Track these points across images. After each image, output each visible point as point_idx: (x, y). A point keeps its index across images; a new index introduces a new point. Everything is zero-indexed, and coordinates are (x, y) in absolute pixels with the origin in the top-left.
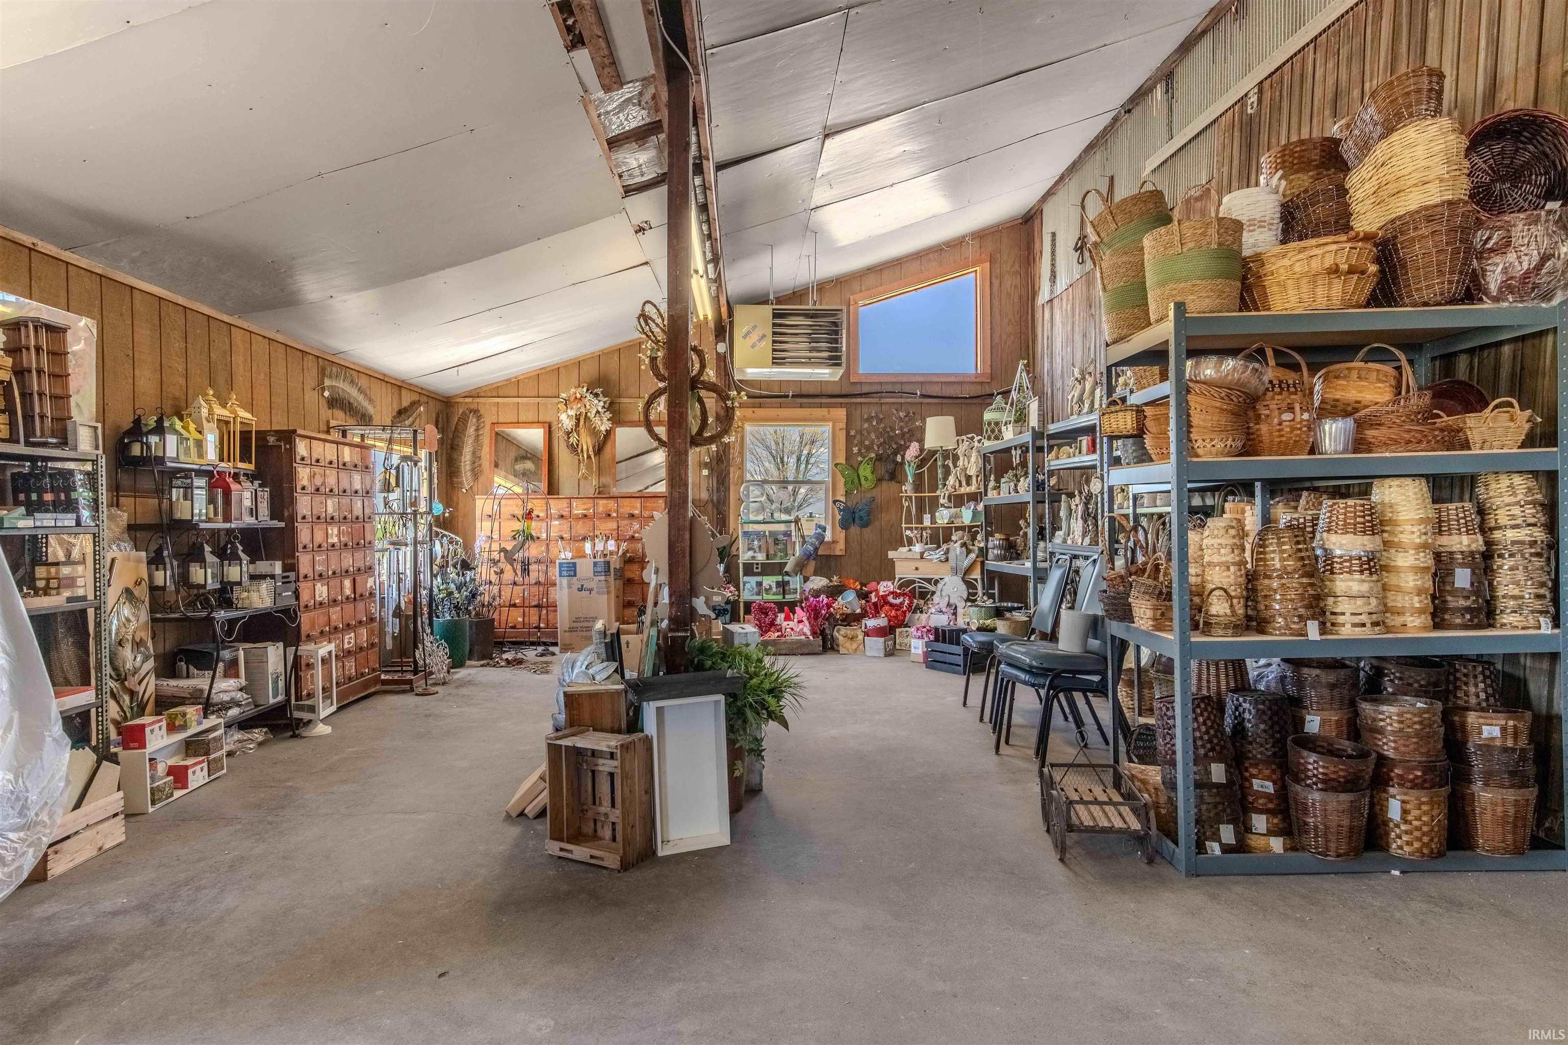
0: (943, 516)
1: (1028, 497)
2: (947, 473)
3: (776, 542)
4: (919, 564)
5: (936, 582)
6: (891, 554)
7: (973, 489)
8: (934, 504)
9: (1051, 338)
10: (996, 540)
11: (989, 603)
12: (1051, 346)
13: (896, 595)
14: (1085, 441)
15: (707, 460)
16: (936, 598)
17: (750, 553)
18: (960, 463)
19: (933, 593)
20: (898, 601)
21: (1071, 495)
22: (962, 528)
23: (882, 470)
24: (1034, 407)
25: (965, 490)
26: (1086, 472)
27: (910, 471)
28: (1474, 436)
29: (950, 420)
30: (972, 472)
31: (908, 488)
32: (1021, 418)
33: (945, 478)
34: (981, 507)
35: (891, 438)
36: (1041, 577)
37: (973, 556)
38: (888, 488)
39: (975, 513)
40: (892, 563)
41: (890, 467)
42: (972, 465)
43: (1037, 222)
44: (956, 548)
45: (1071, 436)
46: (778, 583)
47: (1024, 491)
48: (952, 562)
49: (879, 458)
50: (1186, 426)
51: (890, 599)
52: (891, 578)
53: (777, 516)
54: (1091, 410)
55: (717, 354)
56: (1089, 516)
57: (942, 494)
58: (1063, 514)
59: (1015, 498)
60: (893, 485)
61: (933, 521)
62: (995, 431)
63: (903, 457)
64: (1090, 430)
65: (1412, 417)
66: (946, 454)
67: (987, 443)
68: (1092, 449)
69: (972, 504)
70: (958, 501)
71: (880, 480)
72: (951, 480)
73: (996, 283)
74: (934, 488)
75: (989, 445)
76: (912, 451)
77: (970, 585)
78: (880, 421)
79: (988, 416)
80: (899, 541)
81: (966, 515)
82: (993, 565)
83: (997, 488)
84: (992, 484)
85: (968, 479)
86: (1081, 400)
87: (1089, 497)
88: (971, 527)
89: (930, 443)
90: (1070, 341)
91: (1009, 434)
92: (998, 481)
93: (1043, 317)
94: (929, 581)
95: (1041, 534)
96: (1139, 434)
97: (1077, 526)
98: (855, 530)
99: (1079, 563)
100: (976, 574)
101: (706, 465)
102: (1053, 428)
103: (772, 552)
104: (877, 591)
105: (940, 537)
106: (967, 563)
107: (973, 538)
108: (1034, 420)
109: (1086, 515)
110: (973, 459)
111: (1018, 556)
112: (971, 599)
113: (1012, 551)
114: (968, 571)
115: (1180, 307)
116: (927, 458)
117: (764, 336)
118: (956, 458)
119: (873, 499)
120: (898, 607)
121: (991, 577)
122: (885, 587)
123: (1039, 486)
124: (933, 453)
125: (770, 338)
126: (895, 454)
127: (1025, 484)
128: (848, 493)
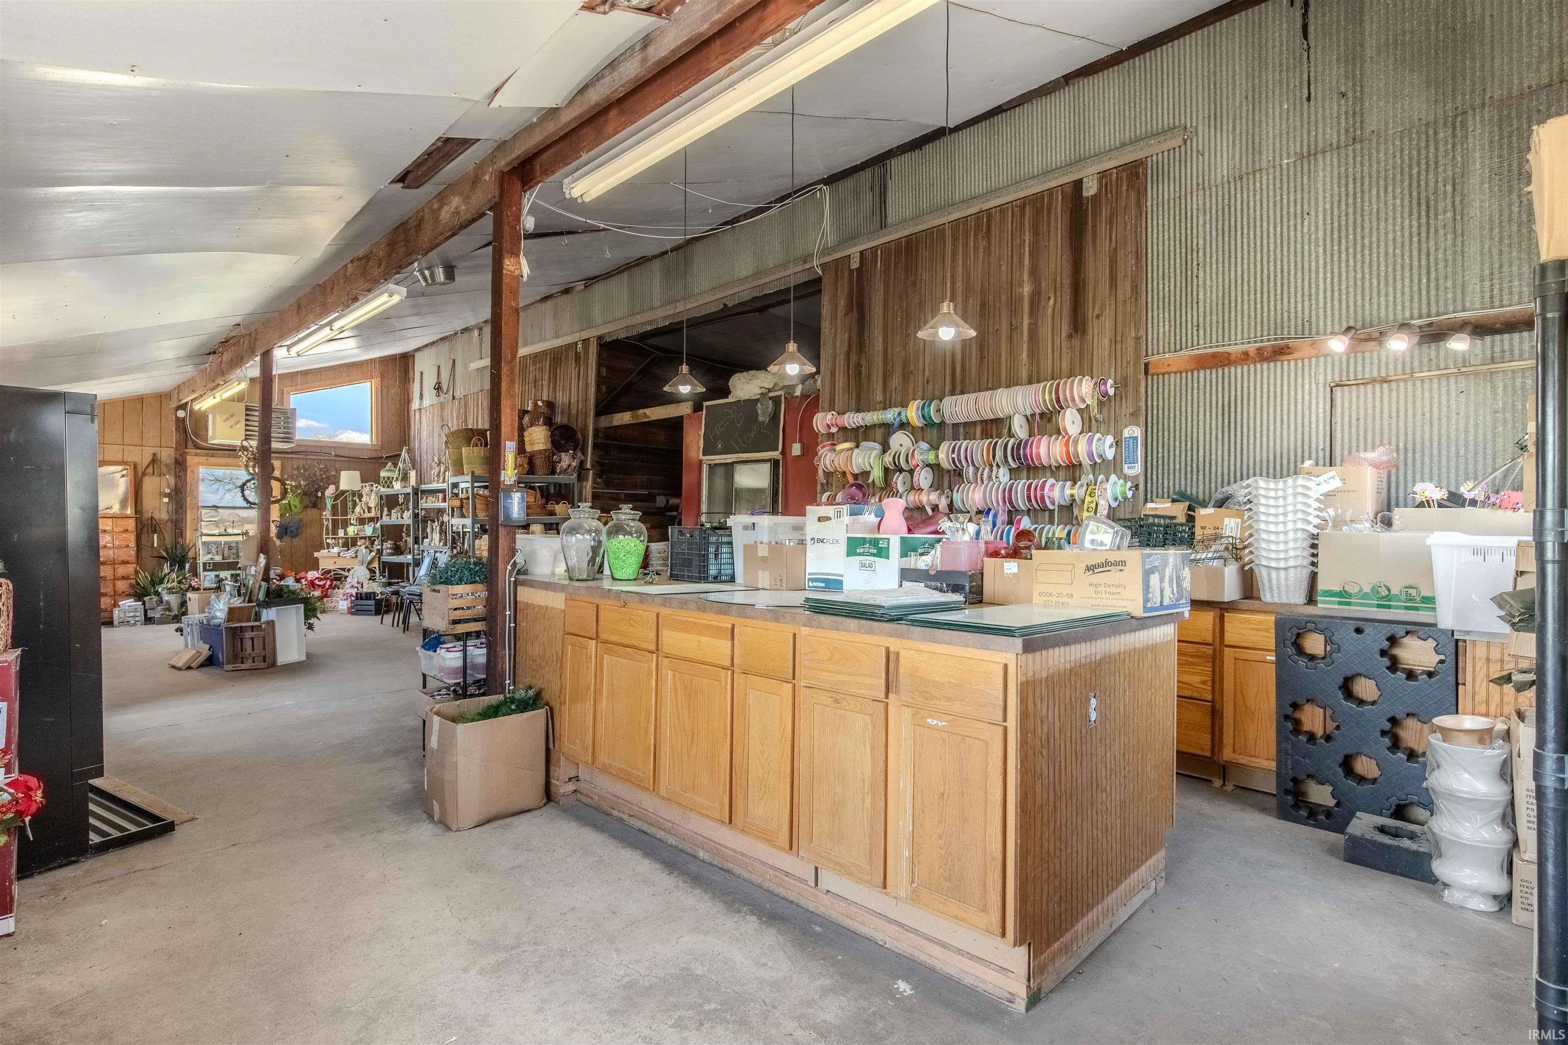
0: (351, 530)
1: (410, 522)
2: (355, 504)
3: (230, 548)
4: (337, 560)
5: (349, 570)
6: (316, 554)
7: (373, 514)
8: (346, 524)
9: (420, 430)
10: (388, 544)
11: (384, 580)
12: (420, 433)
13: (320, 579)
14: (441, 496)
15: (167, 491)
16: (349, 580)
17: (210, 556)
18: (364, 499)
19: (346, 577)
20: (322, 583)
21: (433, 521)
22: (365, 538)
23: (307, 501)
24: (413, 474)
25: (367, 515)
26: (440, 511)
27: (329, 503)
28: (557, 511)
29: (357, 473)
30: (372, 504)
31: (327, 514)
32: (405, 478)
33: (354, 508)
34: (378, 525)
35: (314, 481)
36: (418, 563)
37: (373, 554)
38: (312, 513)
39: (374, 529)
40: (317, 559)
41: (313, 499)
42: (373, 501)
43: (411, 361)
44: (363, 550)
45: (434, 492)
46: (232, 575)
47: (407, 518)
48: (360, 558)
49: (305, 494)
50: (474, 508)
51: (317, 582)
52: (317, 569)
53: (230, 531)
54: (444, 481)
55: (177, 418)
56: (443, 532)
57: (352, 518)
58: (429, 530)
59: (400, 522)
60: (315, 512)
61: (346, 533)
62: (388, 483)
63: (323, 494)
64: (443, 491)
65: (539, 506)
66: (354, 493)
67: (382, 489)
68: (444, 500)
69: (372, 524)
70: (362, 521)
71: (306, 507)
72: (358, 509)
73: (385, 391)
74: (345, 513)
75: (384, 490)
76: (330, 491)
77: (372, 571)
78: (306, 470)
79: (383, 474)
80: (320, 546)
81: (368, 530)
82: (385, 558)
83: (389, 515)
84: (385, 512)
85: (369, 509)
86: (438, 475)
87: (443, 523)
88: (370, 538)
89: (343, 487)
90: (431, 435)
91: (397, 486)
92: (389, 511)
93: (415, 418)
94: (344, 570)
95: (416, 541)
96: (461, 507)
97: (436, 536)
98: (287, 539)
99: (438, 555)
100: (376, 564)
101: (166, 495)
102: (423, 487)
103: (226, 554)
104: (306, 578)
105: (350, 543)
106: (369, 558)
107: (372, 543)
108: (413, 481)
109: (441, 532)
110: (373, 497)
111: (401, 553)
112: (372, 579)
113: (398, 551)
114: (370, 562)
115: (473, 472)
116: (340, 494)
117: (238, 422)
118: (360, 496)
119: (301, 520)
120: (323, 586)
121: (384, 566)
122: (312, 575)
123: (416, 516)
124: (344, 492)
125: (244, 423)
126: (317, 491)
127: (408, 515)
128: (282, 516)
